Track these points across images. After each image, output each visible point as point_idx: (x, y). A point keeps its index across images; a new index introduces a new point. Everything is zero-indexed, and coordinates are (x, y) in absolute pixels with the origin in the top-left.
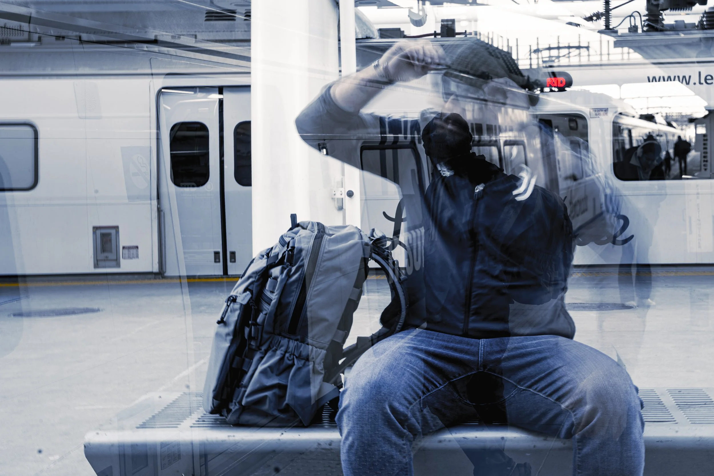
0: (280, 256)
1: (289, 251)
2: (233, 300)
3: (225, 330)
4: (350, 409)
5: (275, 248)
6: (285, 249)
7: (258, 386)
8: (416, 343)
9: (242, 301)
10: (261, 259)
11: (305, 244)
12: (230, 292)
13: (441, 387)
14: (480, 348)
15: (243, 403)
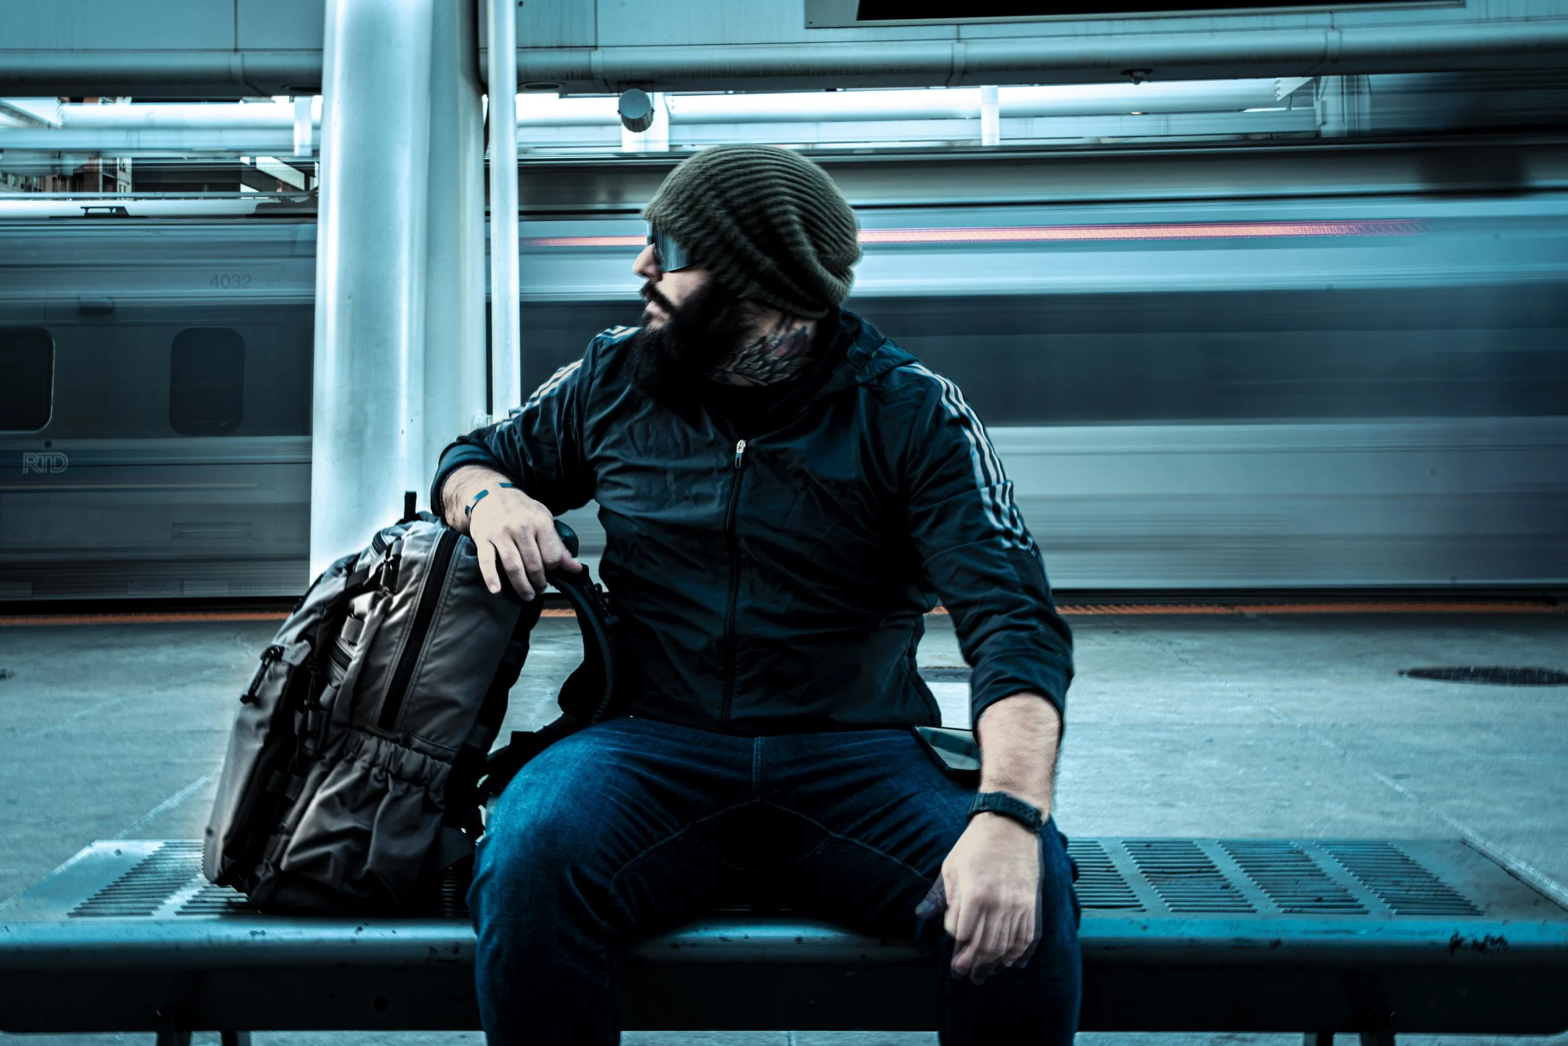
0: (372, 573)
1: (388, 564)
2: (274, 655)
3: (254, 716)
4: (495, 880)
5: (365, 555)
6: (383, 558)
7: (313, 831)
8: (628, 745)
9: (293, 658)
10: (336, 575)
11: (421, 552)
12: (272, 639)
13: (678, 834)
14: (754, 756)
15: (284, 865)
